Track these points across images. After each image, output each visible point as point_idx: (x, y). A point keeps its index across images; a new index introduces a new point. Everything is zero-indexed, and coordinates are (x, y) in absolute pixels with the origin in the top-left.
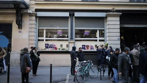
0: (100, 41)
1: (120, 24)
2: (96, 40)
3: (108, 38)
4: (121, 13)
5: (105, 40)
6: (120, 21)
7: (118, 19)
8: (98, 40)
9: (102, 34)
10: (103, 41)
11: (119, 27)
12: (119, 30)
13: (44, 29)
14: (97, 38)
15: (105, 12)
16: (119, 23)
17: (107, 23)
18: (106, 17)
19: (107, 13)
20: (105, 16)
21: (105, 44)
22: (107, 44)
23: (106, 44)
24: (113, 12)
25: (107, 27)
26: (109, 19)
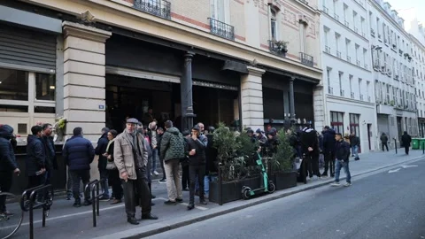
0: (38, 110)
1: (106, 65)
2: (25, 109)
3: (66, 104)
4: (110, 34)
5: (57, 110)
6: (107, 54)
7: (101, 48)
8: (31, 109)
10: (52, 110)
11: (102, 71)
14: (26, 98)
15: (60, 18)
16: (102, 60)
17: (67, 54)
18: (62, 36)
19: (65, 22)
20: (60, 31)
21: (57, 120)
22: (65, 122)
23: (61, 121)
24: (87, 24)
25: (66, 67)
26: (71, 41)
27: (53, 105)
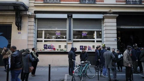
0: (97, 41)
1: (117, 25)
2: (94, 41)
3: (105, 39)
4: (118, 15)
6: (117, 22)
7: (115, 20)
8: (95, 41)
9: (99, 35)
10: (101, 41)
11: (115, 28)
12: (116, 32)
13: (42, 30)
14: (94, 38)
15: (102, 14)
16: (115, 24)
17: (104, 24)
19: (104, 15)
20: (103, 18)
21: (102, 44)
22: (105, 45)
23: (103, 45)
24: (110, 14)
25: (104, 28)
26: (106, 20)
27: (101, 40)
